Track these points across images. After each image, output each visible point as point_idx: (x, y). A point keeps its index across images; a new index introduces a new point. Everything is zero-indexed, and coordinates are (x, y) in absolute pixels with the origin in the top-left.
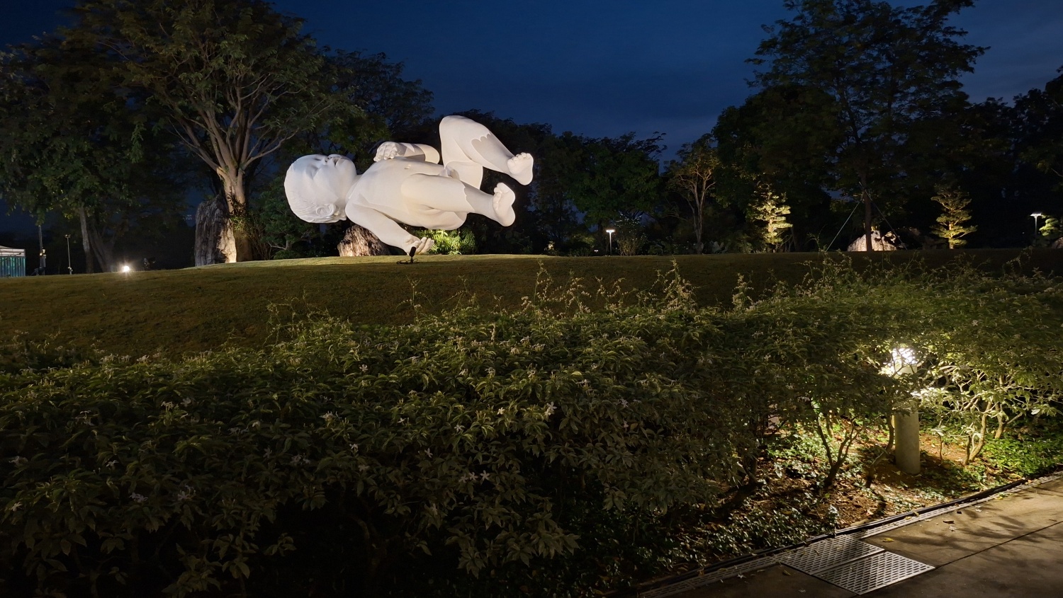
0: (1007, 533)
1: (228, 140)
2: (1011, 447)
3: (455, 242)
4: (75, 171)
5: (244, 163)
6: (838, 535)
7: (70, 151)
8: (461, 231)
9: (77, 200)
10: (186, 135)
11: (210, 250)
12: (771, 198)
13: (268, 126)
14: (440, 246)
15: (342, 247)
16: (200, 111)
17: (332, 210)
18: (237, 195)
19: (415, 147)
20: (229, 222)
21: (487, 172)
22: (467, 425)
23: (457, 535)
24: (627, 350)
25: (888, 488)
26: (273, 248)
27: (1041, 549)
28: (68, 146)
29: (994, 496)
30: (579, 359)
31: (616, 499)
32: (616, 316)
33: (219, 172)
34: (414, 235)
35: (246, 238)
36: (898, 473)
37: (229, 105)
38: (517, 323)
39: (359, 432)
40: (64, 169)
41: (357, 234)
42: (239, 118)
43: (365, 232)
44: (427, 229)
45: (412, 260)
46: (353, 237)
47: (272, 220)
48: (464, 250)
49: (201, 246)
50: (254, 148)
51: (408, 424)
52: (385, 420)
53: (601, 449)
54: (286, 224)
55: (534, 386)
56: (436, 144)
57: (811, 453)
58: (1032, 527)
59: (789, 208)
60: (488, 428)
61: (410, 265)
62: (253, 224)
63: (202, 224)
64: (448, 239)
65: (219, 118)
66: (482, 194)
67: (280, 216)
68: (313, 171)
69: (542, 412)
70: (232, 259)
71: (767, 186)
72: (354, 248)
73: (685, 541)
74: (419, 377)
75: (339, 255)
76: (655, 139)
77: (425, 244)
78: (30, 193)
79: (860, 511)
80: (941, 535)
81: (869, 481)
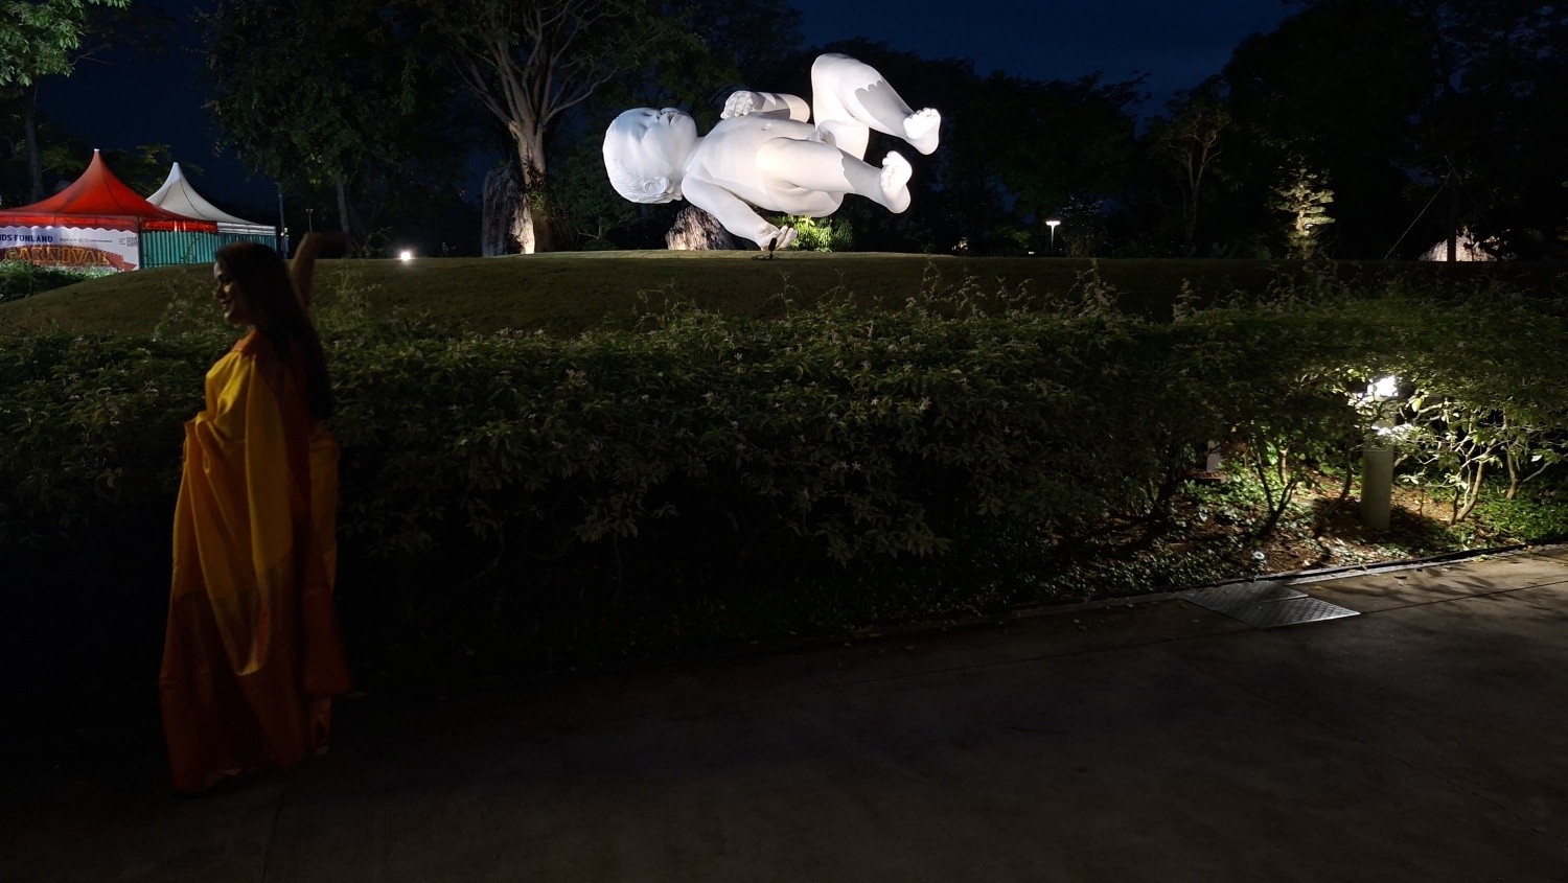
0: (1467, 591)
1: (524, 84)
2: (1520, 509)
3: (823, 235)
4: (331, 124)
5: (546, 115)
6: (1258, 580)
7: (325, 95)
8: (833, 220)
9: (334, 164)
10: (471, 77)
11: (501, 237)
12: (1305, 178)
13: (577, 65)
14: (803, 241)
15: (671, 238)
16: (489, 42)
17: (663, 185)
18: (535, 160)
19: (777, 98)
20: (525, 199)
21: (875, 135)
22: (841, 414)
23: (826, 529)
24: (1016, 354)
25: (1340, 542)
26: (582, 237)
27: (1499, 606)
28: (320, 88)
29: (1474, 559)
30: (962, 361)
31: (992, 505)
32: (1015, 321)
33: (512, 127)
34: (772, 223)
35: (547, 221)
36: (1359, 528)
37: (527, 34)
38: (898, 323)
39: (738, 412)
40: (316, 120)
41: (692, 219)
42: (539, 51)
43: (703, 216)
44: (787, 215)
45: (771, 256)
46: (687, 224)
47: (580, 196)
48: (835, 245)
49: (489, 230)
50: (558, 95)
51: (783, 410)
52: (762, 405)
53: (977, 450)
54: (599, 203)
55: (910, 380)
56: (807, 94)
57: (1252, 500)
58: (1501, 587)
59: (1331, 193)
60: (861, 418)
61: (769, 262)
62: (556, 202)
63: (490, 200)
64: (815, 230)
65: (513, 52)
66: (867, 167)
67: (591, 192)
68: (641, 130)
69: (917, 407)
70: (529, 248)
71: (1300, 159)
72: (687, 240)
73: (1074, 572)
74: (793, 369)
75: (667, 248)
76: (1133, 83)
77: (787, 237)
78: (274, 151)
79: (1295, 561)
80: (1383, 588)
81: (1318, 532)
